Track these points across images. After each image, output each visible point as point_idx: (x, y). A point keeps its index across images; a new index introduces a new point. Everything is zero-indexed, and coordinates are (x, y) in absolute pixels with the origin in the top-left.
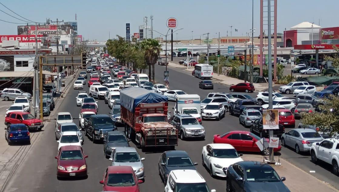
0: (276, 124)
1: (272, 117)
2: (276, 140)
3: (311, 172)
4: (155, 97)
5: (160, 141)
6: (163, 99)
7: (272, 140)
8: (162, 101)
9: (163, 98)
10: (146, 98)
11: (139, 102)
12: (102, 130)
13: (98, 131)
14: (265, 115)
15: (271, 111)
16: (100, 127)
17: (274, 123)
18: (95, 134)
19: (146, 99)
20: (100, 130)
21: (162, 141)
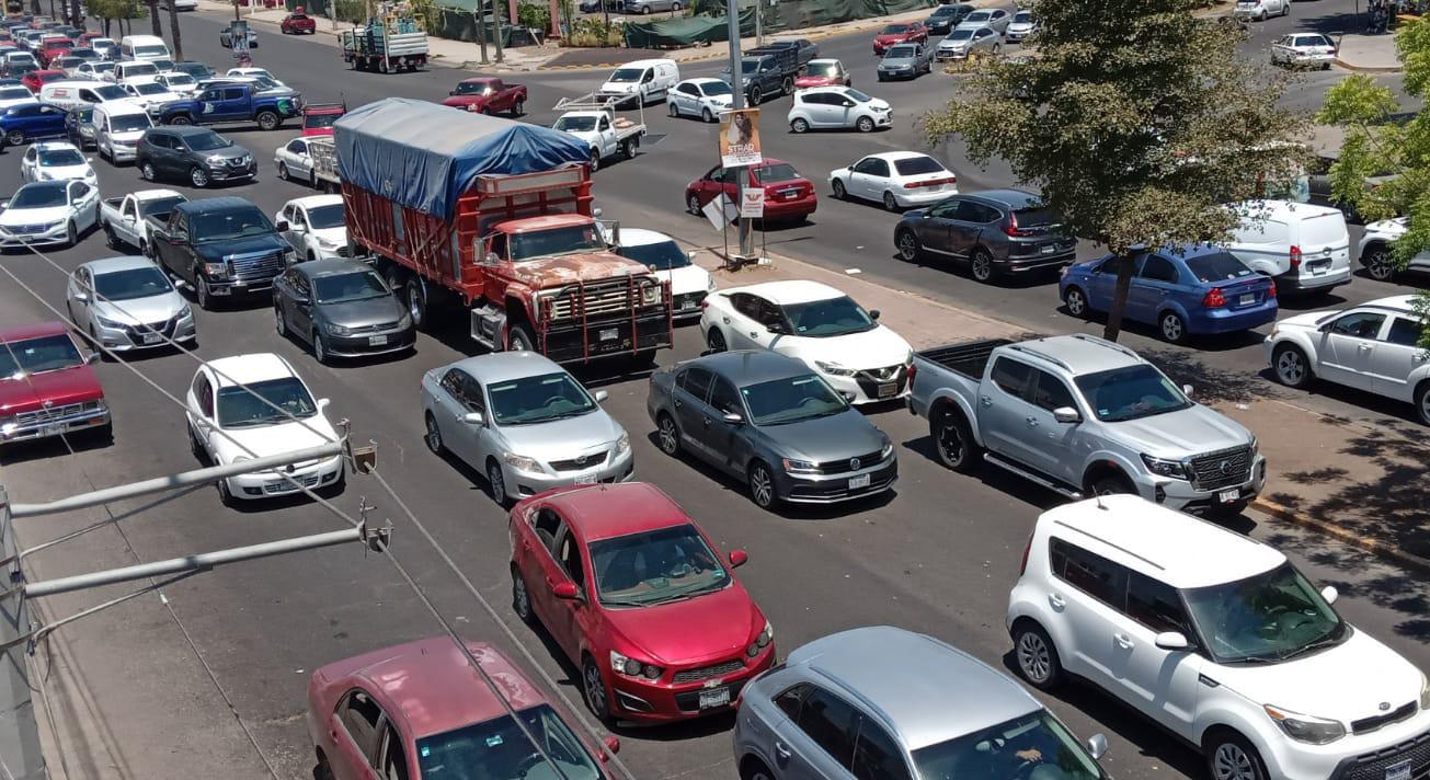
0: (756, 150)
1: (745, 132)
2: (758, 196)
3: (849, 271)
4: (538, 143)
5: (602, 339)
6: (571, 150)
7: (749, 196)
8: (569, 159)
9: (570, 144)
10: (500, 152)
11: (473, 171)
12: (232, 257)
13: (220, 265)
14: (725, 128)
15: (741, 113)
16: (221, 247)
17: (749, 147)
18: (206, 276)
19: (503, 155)
20: (225, 258)
21: (611, 335)
